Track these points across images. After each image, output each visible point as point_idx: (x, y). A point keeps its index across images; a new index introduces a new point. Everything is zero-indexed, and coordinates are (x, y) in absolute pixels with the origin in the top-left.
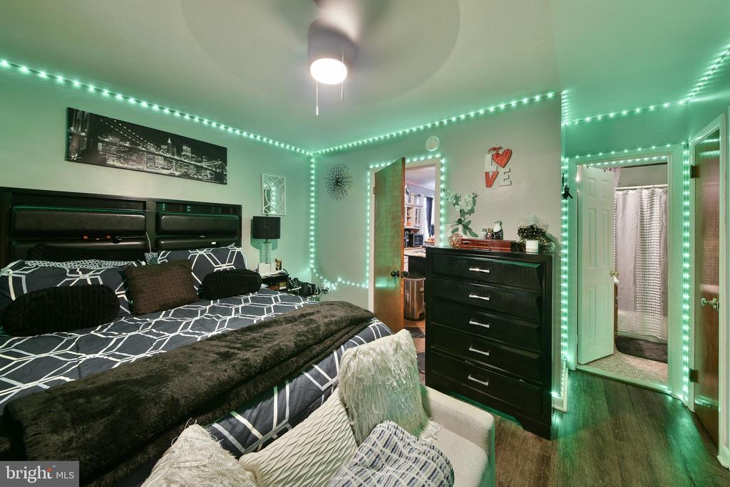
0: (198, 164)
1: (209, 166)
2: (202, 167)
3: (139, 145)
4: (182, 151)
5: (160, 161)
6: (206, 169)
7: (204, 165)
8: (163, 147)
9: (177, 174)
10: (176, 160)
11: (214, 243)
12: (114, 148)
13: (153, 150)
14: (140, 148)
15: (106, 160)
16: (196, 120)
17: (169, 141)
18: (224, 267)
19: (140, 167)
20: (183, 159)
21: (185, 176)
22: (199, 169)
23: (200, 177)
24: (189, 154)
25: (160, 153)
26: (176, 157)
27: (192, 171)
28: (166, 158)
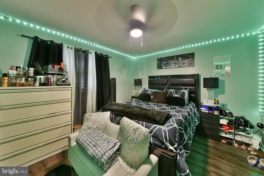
0: (184, 62)
1: (187, 61)
2: (185, 63)
3: (168, 62)
4: (179, 59)
5: (173, 64)
6: (186, 63)
7: (185, 62)
8: (174, 60)
9: (177, 67)
10: (177, 63)
11: (184, 88)
12: (164, 64)
13: (171, 62)
14: (169, 62)
15: (162, 67)
16: (183, 47)
17: (175, 58)
18: (176, 96)
19: (169, 67)
20: (179, 62)
21: (179, 67)
22: (184, 63)
23: (184, 66)
24: (181, 60)
25: (173, 62)
26: (177, 62)
27: (181, 65)
28: (174, 63)
